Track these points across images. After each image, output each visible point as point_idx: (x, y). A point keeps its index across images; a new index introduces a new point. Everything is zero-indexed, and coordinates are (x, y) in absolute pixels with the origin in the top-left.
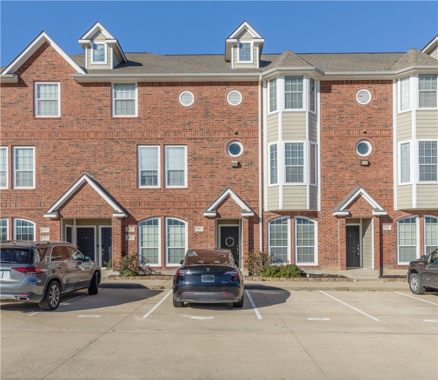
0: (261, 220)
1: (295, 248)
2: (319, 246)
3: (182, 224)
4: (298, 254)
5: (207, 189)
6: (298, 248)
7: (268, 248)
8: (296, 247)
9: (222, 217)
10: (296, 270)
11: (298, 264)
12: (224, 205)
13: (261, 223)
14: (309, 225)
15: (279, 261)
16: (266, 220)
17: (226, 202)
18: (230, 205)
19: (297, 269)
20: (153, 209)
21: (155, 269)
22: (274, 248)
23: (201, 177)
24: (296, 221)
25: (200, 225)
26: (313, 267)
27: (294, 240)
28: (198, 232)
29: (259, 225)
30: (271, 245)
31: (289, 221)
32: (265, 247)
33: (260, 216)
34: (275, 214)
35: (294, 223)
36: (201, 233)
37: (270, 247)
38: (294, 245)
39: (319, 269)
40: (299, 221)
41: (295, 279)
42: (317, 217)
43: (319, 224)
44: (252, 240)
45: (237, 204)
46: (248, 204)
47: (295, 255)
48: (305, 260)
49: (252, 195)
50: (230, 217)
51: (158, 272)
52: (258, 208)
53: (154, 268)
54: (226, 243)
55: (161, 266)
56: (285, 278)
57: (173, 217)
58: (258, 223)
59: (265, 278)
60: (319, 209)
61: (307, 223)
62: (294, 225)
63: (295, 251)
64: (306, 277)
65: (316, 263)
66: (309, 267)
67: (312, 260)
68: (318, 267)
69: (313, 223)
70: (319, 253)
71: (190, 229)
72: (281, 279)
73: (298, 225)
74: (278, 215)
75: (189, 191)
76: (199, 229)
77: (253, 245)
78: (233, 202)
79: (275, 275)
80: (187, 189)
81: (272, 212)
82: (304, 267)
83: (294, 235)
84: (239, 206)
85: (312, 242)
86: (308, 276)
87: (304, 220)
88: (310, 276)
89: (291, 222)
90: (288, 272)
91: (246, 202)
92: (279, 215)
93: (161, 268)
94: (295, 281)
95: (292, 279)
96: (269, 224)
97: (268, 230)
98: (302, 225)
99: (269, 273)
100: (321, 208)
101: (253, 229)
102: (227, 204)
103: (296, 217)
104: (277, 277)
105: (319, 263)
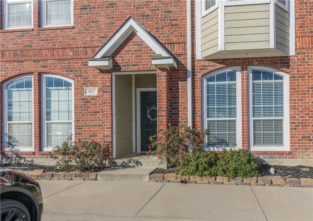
0: (190, 74)
1: (248, 121)
2: (292, 117)
3: (68, 85)
4: (254, 131)
5: (103, 26)
6: (254, 121)
7: (202, 122)
8: (252, 119)
9: (123, 69)
10: (249, 162)
11: (254, 149)
12: (126, 48)
13: (189, 80)
14: (273, 81)
15: (222, 142)
16: (199, 75)
17: (130, 43)
18: (136, 48)
19: (250, 158)
20: (22, 61)
21: (25, 156)
22: (214, 121)
23: (94, 8)
24: (251, 75)
25: (93, 84)
26: (282, 153)
27: (248, 107)
28: (90, 96)
29: (187, 84)
30: (208, 117)
31: (239, 75)
32: (198, 119)
33: (189, 68)
34: (215, 64)
35: (248, 79)
36: (94, 98)
37: (206, 119)
38: (248, 115)
39: (292, 158)
40: (257, 75)
41: (245, 181)
42: (288, 67)
43: (292, 78)
44: (175, 108)
45: (148, 47)
46: (169, 49)
47: (248, 132)
48: (267, 141)
49: (176, 33)
50: (136, 68)
51: (30, 159)
52: (186, 54)
53: (23, 153)
54: (149, 116)
55: (33, 151)
56: (225, 179)
57: (53, 73)
58: (185, 80)
59: (187, 178)
60: (292, 52)
61: (271, 79)
62: (248, 82)
63: (248, 127)
64: (269, 174)
65: (286, 147)
66: (274, 153)
67: (279, 141)
68: (290, 153)
69: (281, 78)
70: (291, 129)
71: (79, 92)
72: (219, 179)
73: (255, 81)
74: (218, 66)
75: (75, 30)
76: (92, 92)
77: (178, 117)
78: (141, 43)
79: (206, 172)
80: (73, 28)
81: (209, 60)
82: (265, 153)
83: (248, 99)
84: (151, 50)
85: (279, 111)
86: (272, 171)
87: (264, 73)
88: (276, 172)
89: (242, 76)
90: (232, 165)
91: (166, 46)
92: (222, 66)
93: (34, 153)
94: (246, 184)
95: (239, 179)
96: (205, 81)
97: (202, 92)
98: (261, 81)
99: (194, 168)
100: (296, 49)
101: (178, 89)
102: (130, 46)
103: (250, 68)
104: (211, 175)
105: (291, 146)
